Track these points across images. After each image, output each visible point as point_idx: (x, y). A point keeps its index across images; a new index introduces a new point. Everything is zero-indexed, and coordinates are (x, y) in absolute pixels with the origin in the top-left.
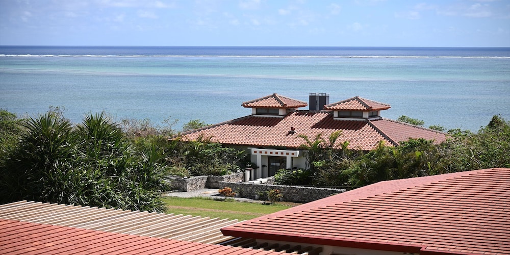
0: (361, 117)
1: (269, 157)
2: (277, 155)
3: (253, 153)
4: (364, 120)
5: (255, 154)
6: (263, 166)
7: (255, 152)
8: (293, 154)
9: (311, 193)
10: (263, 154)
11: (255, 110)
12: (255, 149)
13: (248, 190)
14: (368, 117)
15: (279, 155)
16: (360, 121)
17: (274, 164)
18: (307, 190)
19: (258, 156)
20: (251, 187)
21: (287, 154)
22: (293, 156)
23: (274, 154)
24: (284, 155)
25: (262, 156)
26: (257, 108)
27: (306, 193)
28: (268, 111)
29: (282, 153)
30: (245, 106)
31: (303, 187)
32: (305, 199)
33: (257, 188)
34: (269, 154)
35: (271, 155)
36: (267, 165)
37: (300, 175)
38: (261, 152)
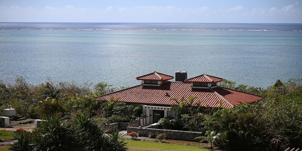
0: (207, 86)
1: (154, 110)
2: (158, 109)
3: (144, 108)
4: (209, 88)
5: (146, 109)
6: (150, 115)
7: (146, 107)
8: (168, 109)
9: (182, 134)
10: (150, 108)
11: (143, 81)
12: (146, 106)
13: (144, 132)
14: (211, 86)
15: (160, 109)
16: (206, 89)
17: (156, 114)
18: (180, 132)
19: (148, 110)
20: (146, 131)
21: (165, 109)
22: (168, 110)
23: (157, 109)
24: (163, 109)
25: (150, 110)
26: (145, 80)
27: (179, 135)
28: (151, 82)
29: (162, 108)
30: (138, 78)
31: (177, 131)
32: (178, 138)
33: (149, 131)
34: (154, 109)
35: (155, 109)
36: (152, 115)
37: (174, 123)
38: (149, 108)
